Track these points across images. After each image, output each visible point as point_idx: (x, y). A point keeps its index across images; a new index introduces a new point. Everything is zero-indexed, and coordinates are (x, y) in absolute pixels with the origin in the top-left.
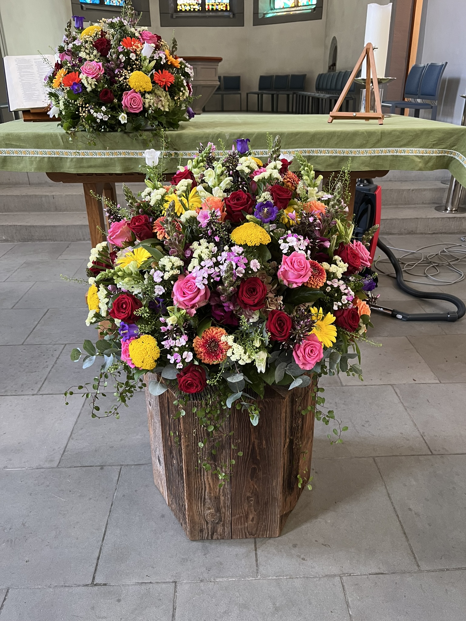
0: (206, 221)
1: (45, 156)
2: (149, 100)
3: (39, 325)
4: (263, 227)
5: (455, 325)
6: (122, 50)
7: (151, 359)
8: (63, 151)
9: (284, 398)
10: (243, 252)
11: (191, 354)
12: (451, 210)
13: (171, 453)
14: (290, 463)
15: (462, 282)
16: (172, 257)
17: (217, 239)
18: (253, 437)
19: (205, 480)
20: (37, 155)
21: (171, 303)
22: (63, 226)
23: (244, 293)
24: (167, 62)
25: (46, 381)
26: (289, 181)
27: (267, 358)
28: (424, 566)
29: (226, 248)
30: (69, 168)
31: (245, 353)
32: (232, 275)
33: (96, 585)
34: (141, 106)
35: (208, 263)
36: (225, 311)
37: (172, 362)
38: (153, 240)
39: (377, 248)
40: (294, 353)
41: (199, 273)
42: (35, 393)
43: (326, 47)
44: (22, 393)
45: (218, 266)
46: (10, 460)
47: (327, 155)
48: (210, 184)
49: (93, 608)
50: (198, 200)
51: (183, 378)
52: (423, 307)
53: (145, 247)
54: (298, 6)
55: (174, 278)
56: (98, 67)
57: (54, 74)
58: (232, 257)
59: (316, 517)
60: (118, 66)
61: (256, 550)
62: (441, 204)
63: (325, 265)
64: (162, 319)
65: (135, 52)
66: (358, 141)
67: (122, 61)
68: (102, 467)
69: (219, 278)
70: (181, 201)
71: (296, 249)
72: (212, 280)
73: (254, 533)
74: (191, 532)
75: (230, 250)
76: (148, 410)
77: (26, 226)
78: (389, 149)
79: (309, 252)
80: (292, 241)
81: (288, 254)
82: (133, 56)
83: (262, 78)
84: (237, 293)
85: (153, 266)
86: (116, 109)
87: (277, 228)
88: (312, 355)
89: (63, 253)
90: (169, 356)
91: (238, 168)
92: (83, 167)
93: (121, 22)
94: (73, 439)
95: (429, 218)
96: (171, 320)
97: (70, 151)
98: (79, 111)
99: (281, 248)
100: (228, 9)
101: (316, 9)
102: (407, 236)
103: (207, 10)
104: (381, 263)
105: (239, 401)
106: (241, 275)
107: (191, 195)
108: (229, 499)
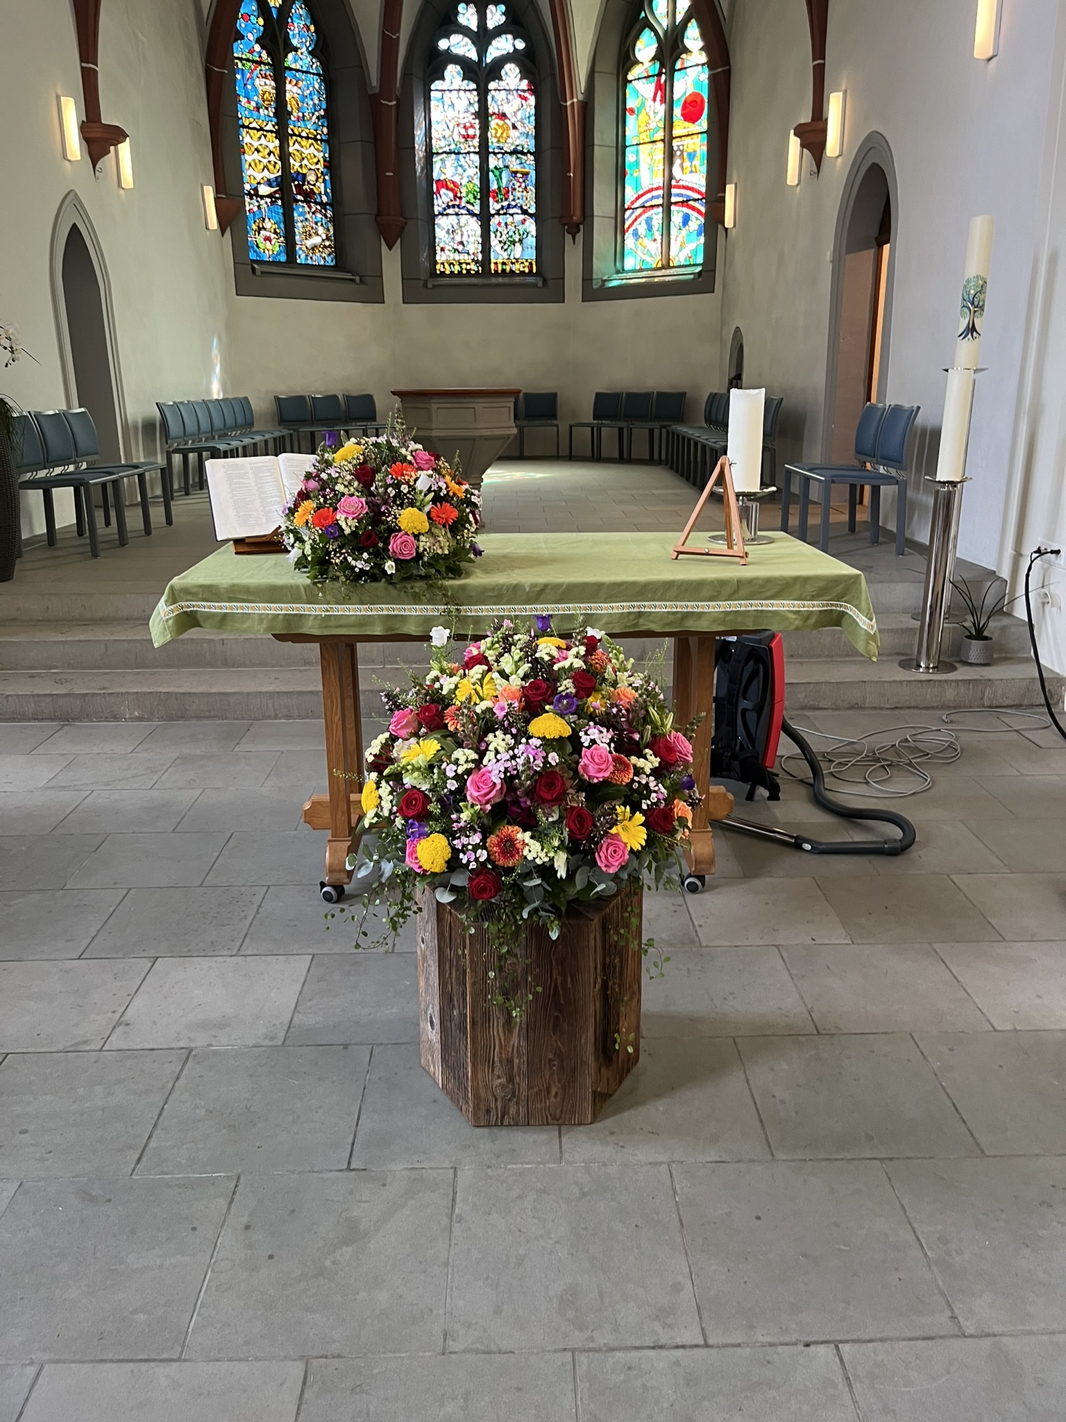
0: (503, 713)
1: (280, 612)
2: (425, 543)
3: (220, 857)
4: (564, 718)
5: (898, 861)
6: (391, 482)
7: (442, 859)
8: (305, 606)
9: (593, 920)
10: (541, 745)
11: (485, 852)
12: (927, 668)
13: (451, 1000)
14: (605, 1016)
15: (924, 794)
16: (466, 750)
17: (514, 731)
18: (554, 972)
19: (495, 1033)
20: (269, 612)
21: (465, 799)
22: (241, 693)
23: (542, 787)
24: (448, 492)
25: (248, 937)
26: (597, 663)
27: (567, 858)
28: (780, 1155)
29: (524, 740)
30: (310, 628)
31: (542, 850)
32: (529, 768)
33: (353, 1170)
34: (414, 551)
35: (505, 756)
36: (520, 807)
37: (464, 861)
38: (444, 732)
39: (782, 734)
40: (596, 855)
41: (495, 766)
42: (234, 953)
43: (722, 343)
44: (213, 954)
45: (514, 759)
46: (215, 1036)
47: (664, 610)
48: (508, 671)
49: (351, 1193)
50: (494, 687)
51: (476, 881)
52: (851, 832)
53: (436, 739)
54: (669, 267)
55: (468, 772)
56: (361, 505)
57: (296, 506)
58: (530, 750)
59: (644, 1103)
60: (385, 502)
61: (560, 1137)
62: (910, 655)
63: (634, 759)
64: (454, 817)
65: (407, 483)
66: (706, 592)
67: (391, 495)
68: (346, 1047)
69: (515, 772)
70: (475, 690)
71: (598, 741)
72: (508, 774)
73: (558, 1117)
74: (475, 1113)
75: (527, 743)
76: (419, 952)
77: (177, 693)
78: (750, 602)
79: (612, 745)
80: (594, 734)
81: (589, 747)
82: (405, 489)
83: (599, 396)
84: (535, 787)
85: (445, 759)
86: (380, 555)
87: (579, 719)
88: (615, 855)
89: (242, 741)
90: (461, 855)
91: (537, 655)
92: (330, 627)
93: (388, 442)
94: (299, 1012)
95: (885, 682)
96: (465, 816)
97: (314, 606)
98: (329, 557)
99: (582, 740)
100: (534, 271)
101: (703, 273)
102: (848, 712)
103: (493, 272)
104: (793, 761)
105: (536, 911)
106: (538, 769)
107: (486, 681)
108: (526, 1063)
